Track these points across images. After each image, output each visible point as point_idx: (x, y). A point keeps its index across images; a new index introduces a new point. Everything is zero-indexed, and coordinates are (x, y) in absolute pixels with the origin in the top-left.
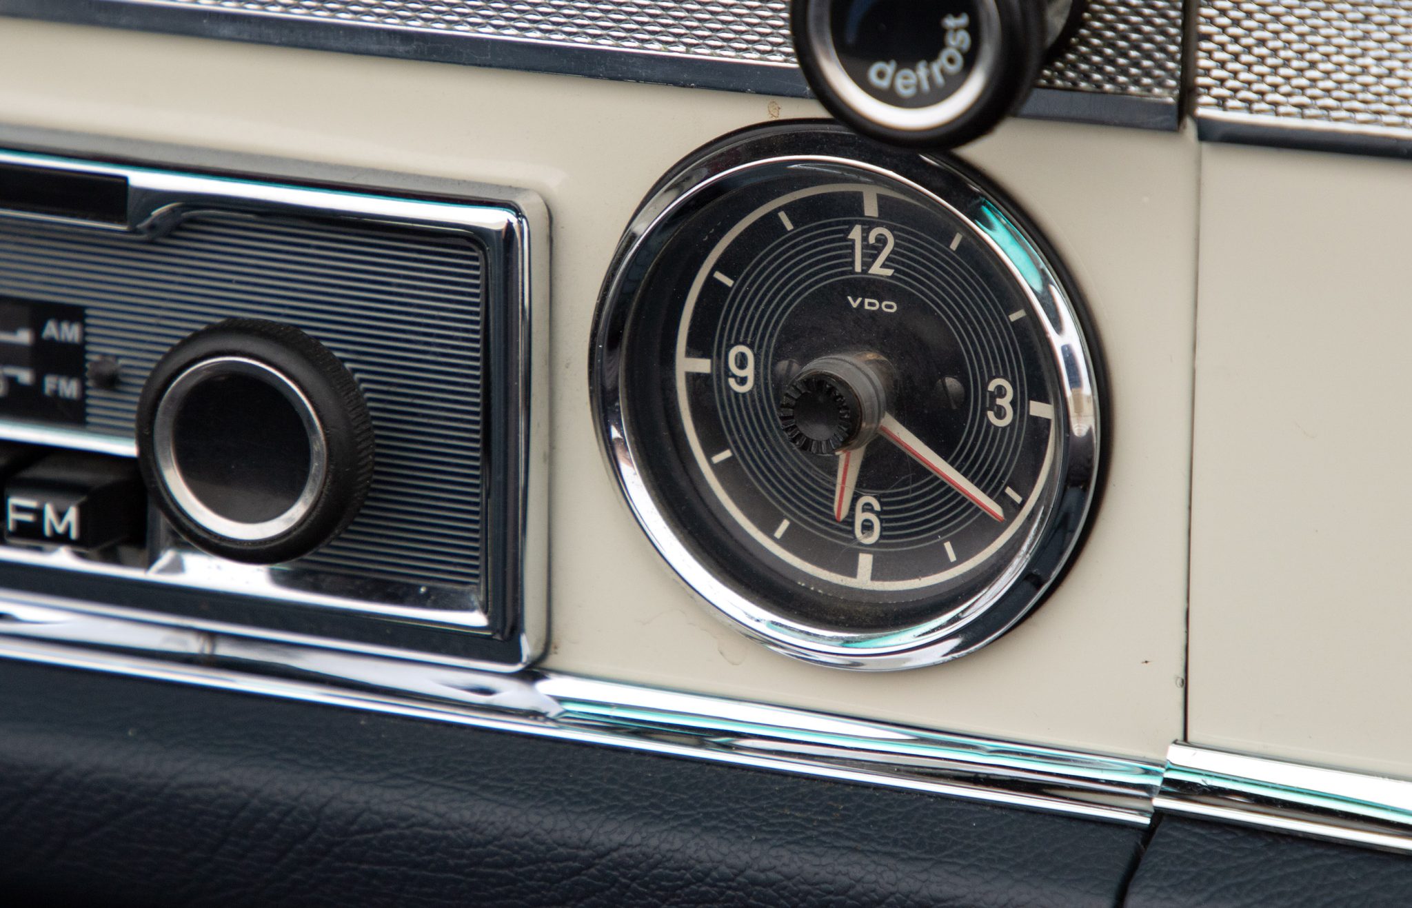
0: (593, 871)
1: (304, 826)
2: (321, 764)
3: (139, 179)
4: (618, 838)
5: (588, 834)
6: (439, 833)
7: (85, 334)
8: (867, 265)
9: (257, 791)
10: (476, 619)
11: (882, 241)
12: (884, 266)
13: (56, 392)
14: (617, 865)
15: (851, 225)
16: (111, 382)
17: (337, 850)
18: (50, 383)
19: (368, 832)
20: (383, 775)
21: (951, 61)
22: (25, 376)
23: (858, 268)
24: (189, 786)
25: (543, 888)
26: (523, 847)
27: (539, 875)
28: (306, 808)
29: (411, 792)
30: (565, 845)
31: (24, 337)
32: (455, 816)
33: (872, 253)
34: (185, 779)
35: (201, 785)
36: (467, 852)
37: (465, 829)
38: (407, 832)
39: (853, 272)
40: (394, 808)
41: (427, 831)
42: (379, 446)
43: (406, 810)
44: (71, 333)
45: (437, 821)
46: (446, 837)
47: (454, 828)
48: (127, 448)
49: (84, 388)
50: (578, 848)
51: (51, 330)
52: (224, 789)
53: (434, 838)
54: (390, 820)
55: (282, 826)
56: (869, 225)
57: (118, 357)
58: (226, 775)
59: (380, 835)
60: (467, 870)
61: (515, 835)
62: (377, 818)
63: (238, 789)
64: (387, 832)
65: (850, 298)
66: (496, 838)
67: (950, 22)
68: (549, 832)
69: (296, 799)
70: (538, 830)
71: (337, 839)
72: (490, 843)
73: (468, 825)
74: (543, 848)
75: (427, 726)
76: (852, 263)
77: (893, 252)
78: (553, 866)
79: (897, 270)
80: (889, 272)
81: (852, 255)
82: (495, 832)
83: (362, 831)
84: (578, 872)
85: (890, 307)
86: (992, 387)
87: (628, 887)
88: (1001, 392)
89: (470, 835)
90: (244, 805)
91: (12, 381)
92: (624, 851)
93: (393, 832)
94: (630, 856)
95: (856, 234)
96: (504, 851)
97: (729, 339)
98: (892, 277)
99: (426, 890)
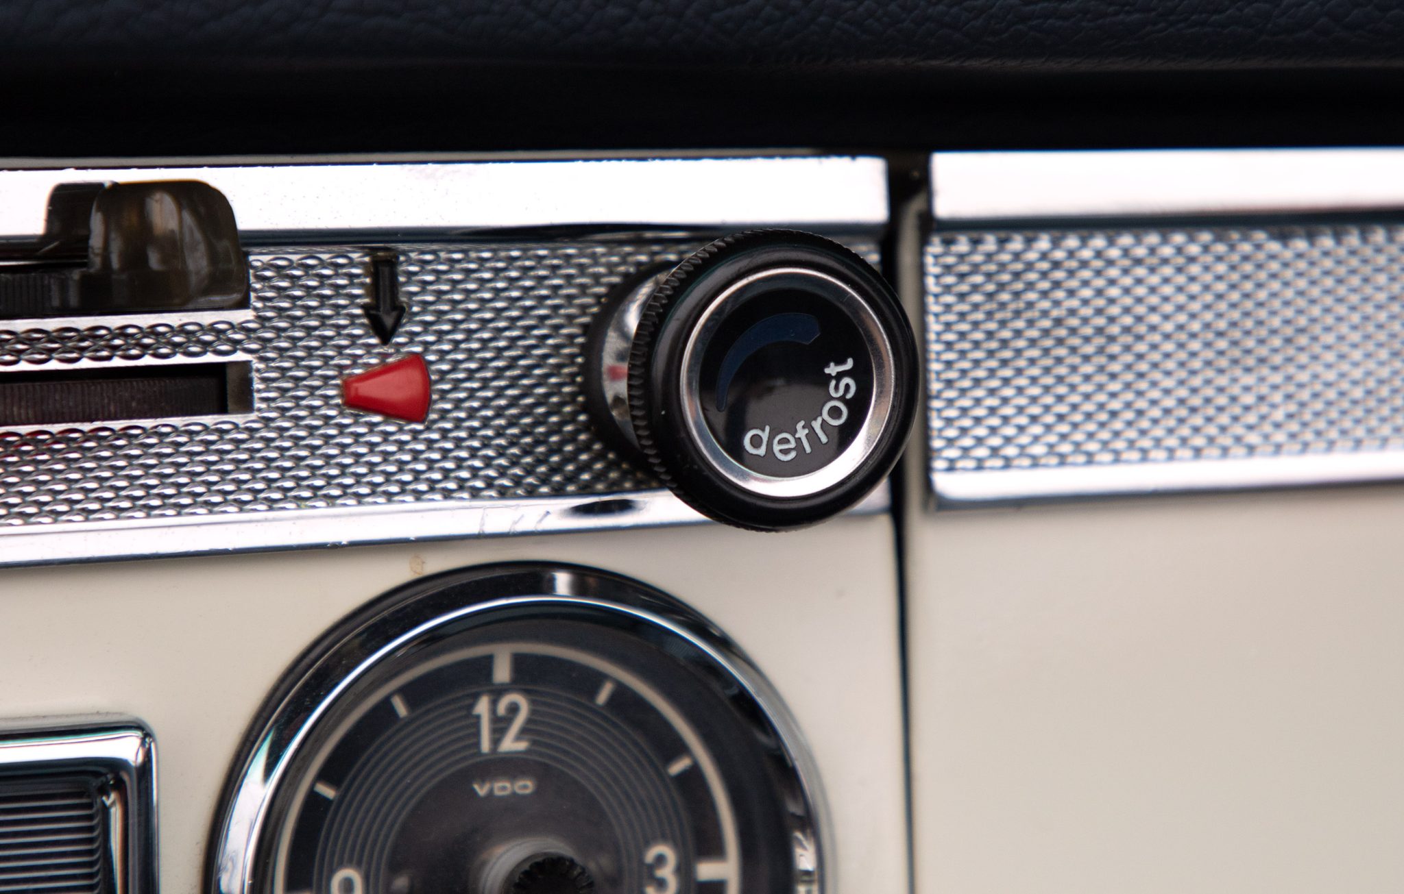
8: (496, 741)
11: (514, 709)
12: (518, 738)
15: (476, 697)
21: (835, 412)
23: (486, 746)
33: (500, 726)
39: (479, 754)
56: (497, 692)
65: (476, 787)
67: (832, 370)
76: (477, 744)
77: (529, 721)
79: (534, 743)
80: (522, 746)
81: (477, 734)
85: (525, 786)
86: (651, 855)
88: (660, 860)
95: (482, 707)
97: (331, 863)
98: (527, 752)
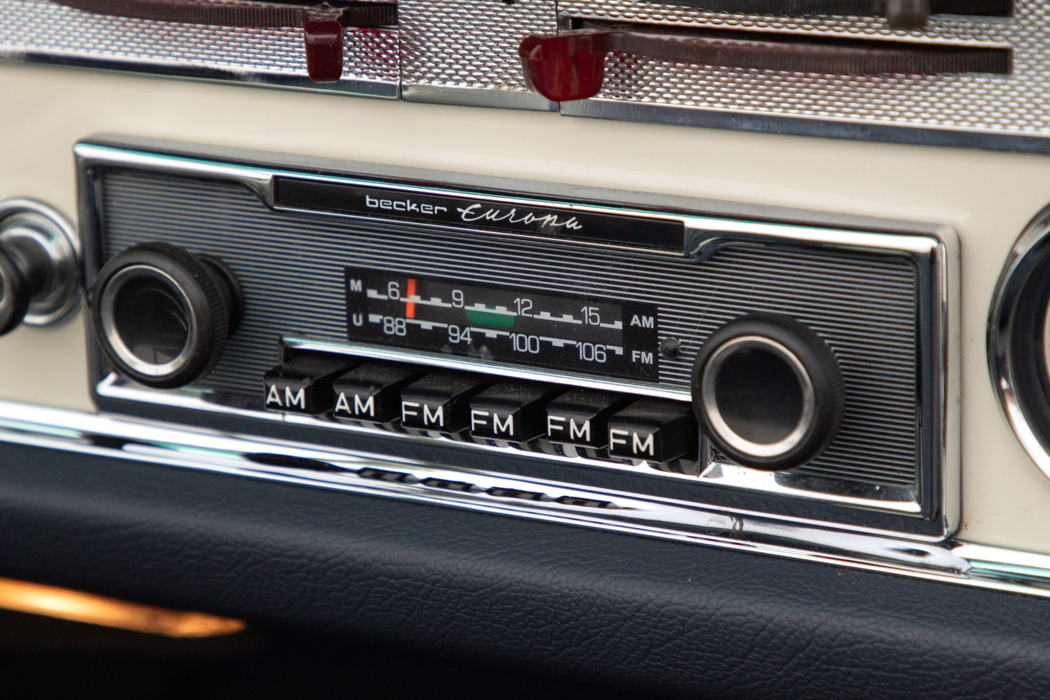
0: (994, 673)
1: (803, 642)
2: (812, 602)
3: (690, 222)
4: (1010, 652)
5: (990, 649)
6: (891, 647)
7: (656, 323)
9: (772, 619)
10: (913, 507)
13: (639, 360)
14: (1010, 670)
16: (674, 354)
17: (824, 657)
18: (635, 355)
19: (845, 646)
20: (853, 609)
22: (619, 351)
24: (727, 615)
25: (961, 683)
26: (948, 657)
27: (958, 675)
28: (804, 630)
29: (872, 620)
30: (975, 656)
31: (618, 325)
32: (902, 637)
34: (725, 610)
35: (736, 614)
36: (910, 660)
37: (909, 645)
38: (870, 647)
40: (861, 631)
41: (883, 646)
42: (848, 394)
43: (868, 632)
44: (648, 322)
45: (889, 639)
46: (896, 650)
47: (901, 644)
48: (685, 396)
49: (656, 357)
50: (984, 658)
51: (635, 320)
52: (750, 617)
53: (888, 651)
54: (859, 639)
55: (788, 641)
57: (678, 337)
58: (751, 608)
59: (852, 648)
60: (910, 672)
61: (942, 649)
62: (851, 637)
63: (759, 617)
64: (857, 646)
66: (929, 651)
68: (964, 647)
69: (797, 624)
70: (957, 646)
71: (824, 650)
72: (925, 654)
73: (911, 642)
74: (960, 658)
75: (882, 577)
78: (968, 670)
82: (929, 647)
83: (841, 645)
84: (983, 674)
87: (1017, 684)
89: (912, 649)
90: (764, 627)
91: (611, 353)
92: (1014, 660)
93: (861, 646)
94: (1019, 664)
96: (935, 660)
99: (883, 684)
